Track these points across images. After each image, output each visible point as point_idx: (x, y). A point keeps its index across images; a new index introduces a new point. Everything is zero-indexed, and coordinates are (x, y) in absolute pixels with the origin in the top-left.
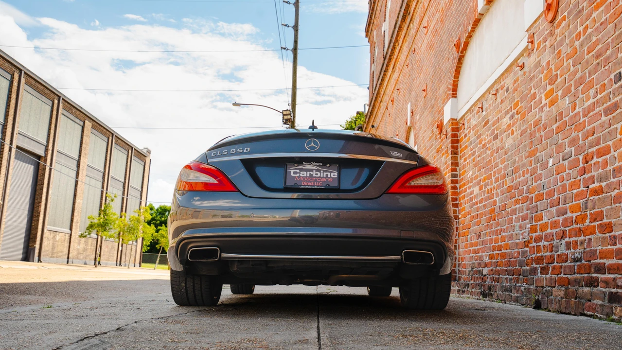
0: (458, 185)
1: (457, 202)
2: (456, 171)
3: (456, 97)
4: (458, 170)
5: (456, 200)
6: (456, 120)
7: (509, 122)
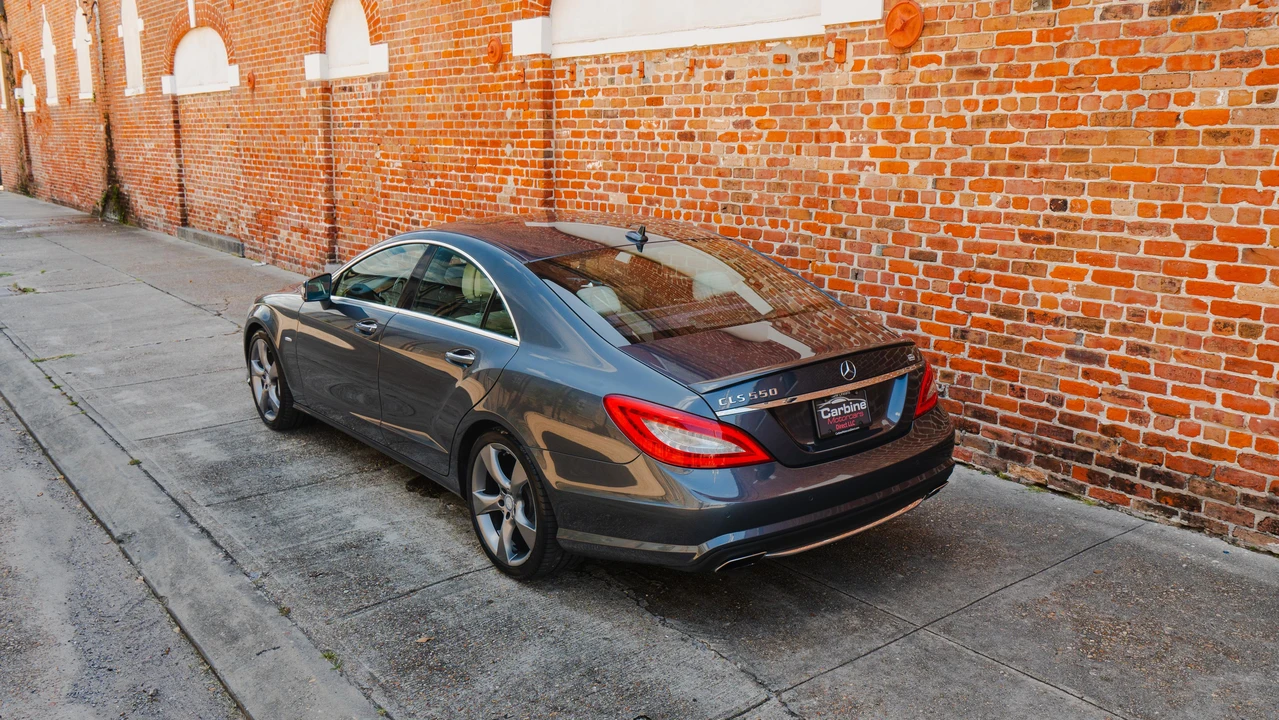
0: (553, 170)
1: (552, 198)
2: (550, 147)
3: (548, 15)
4: (553, 145)
5: (550, 194)
6: (549, 57)
7: (731, 129)
